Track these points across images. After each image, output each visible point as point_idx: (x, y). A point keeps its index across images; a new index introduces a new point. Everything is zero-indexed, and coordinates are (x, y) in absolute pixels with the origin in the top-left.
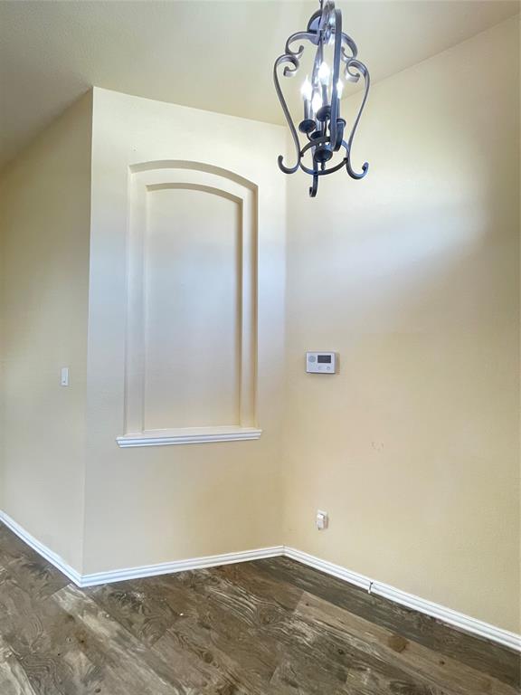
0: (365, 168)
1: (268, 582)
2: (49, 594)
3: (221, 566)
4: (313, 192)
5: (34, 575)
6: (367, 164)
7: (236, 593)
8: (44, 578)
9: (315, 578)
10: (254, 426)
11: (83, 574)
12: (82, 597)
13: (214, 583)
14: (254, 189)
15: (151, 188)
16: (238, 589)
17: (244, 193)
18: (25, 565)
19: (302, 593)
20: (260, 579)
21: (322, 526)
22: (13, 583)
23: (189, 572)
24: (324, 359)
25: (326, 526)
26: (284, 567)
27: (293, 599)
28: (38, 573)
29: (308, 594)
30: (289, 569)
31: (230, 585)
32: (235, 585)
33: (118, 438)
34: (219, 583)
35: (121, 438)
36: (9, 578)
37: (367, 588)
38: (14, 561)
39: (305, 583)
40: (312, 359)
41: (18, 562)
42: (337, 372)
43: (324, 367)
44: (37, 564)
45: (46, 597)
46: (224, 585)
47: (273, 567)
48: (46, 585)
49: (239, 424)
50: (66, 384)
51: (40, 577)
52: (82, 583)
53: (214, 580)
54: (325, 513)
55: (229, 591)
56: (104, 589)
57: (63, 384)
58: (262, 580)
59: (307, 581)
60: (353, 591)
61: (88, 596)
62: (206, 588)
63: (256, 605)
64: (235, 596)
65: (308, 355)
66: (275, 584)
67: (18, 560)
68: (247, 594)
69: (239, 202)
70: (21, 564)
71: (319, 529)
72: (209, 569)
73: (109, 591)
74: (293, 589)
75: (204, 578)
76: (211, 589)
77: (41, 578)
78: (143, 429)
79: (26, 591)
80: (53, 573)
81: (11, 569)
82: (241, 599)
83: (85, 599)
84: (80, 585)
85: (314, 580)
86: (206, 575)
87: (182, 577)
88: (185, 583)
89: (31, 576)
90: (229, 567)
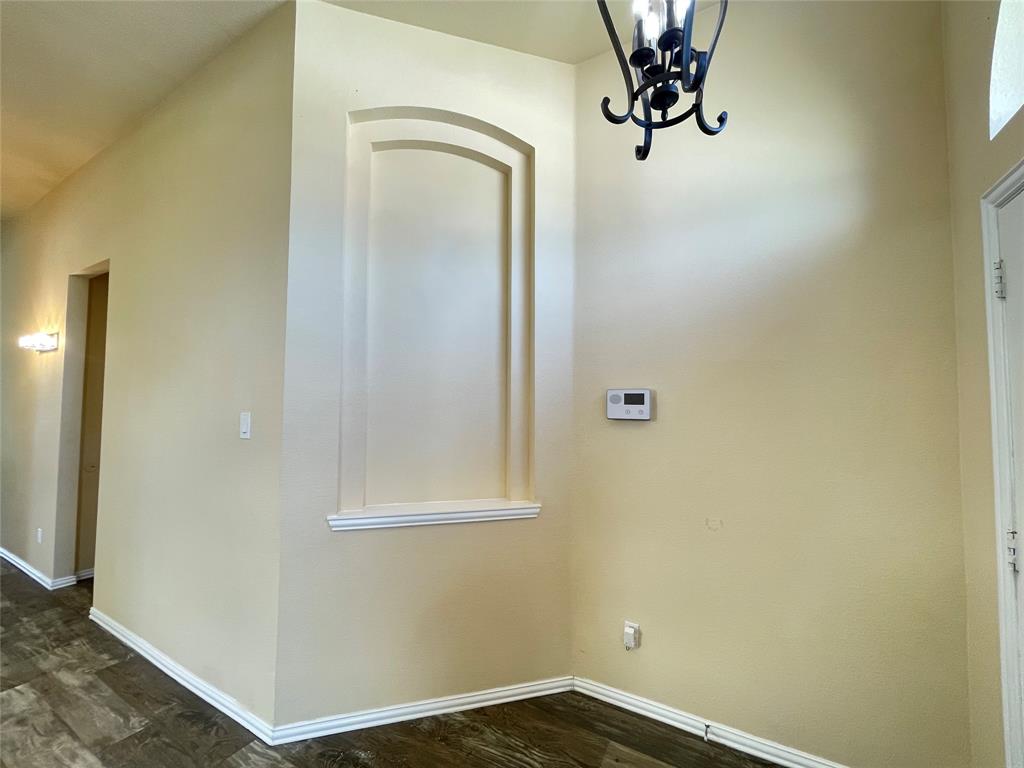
0: (722, 120)
1: (555, 729)
2: (224, 758)
3: (482, 708)
4: (642, 152)
5: (195, 729)
6: (725, 113)
7: (509, 747)
8: (213, 733)
9: (623, 722)
10: (528, 499)
11: (275, 725)
12: (275, 759)
13: (477, 733)
14: (528, 153)
15: (378, 146)
16: (513, 741)
17: (513, 158)
18: (181, 715)
19: (606, 744)
20: (543, 726)
21: (633, 644)
22: (164, 742)
23: (434, 718)
24: (634, 399)
25: (638, 643)
26: (575, 707)
27: (596, 752)
28: (202, 726)
29: (617, 745)
30: (584, 710)
31: (500, 734)
32: (506, 734)
33: (329, 518)
34: (482, 732)
35: (335, 517)
36: (156, 734)
37: (702, 734)
38: (163, 709)
39: (609, 729)
40: (615, 400)
41: (168, 711)
42: (653, 417)
43: (634, 411)
44: (200, 713)
45: (219, 762)
46: (490, 735)
47: (560, 708)
48: (218, 744)
49: (506, 496)
50: (248, 436)
51: (205, 731)
52: (273, 739)
53: (473, 729)
54: (636, 625)
55: (498, 744)
56: (308, 747)
57: (242, 436)
58: (545, 727)
59: (612, 726)
60: (682, 739)
61: (284, 758)
62: (464, 741)
63: (541, 763)
64: (510, 752)
65: (610, 394)
66: (565, 731)
67: (167, 707)
68: (526, 747)
69: (506, 172)
70: (172, 713)
71: (628, 649)
72: (463, 713)
73: (317, 750)
74: (594, 739)
75: (458, 726)
76: (471, 742)
77: (209, 734)
78: (364, 505)
79: (187, 754)
80: (225, 726)
81: (158, 721)
82: (518, 755)
83: (279, 762)
84: (270, 742)
85: (621, 725)
86: (461, 722)
87: (425, 726)
88: (431, 734)
89: (193, 731)
90: (495, 709)
